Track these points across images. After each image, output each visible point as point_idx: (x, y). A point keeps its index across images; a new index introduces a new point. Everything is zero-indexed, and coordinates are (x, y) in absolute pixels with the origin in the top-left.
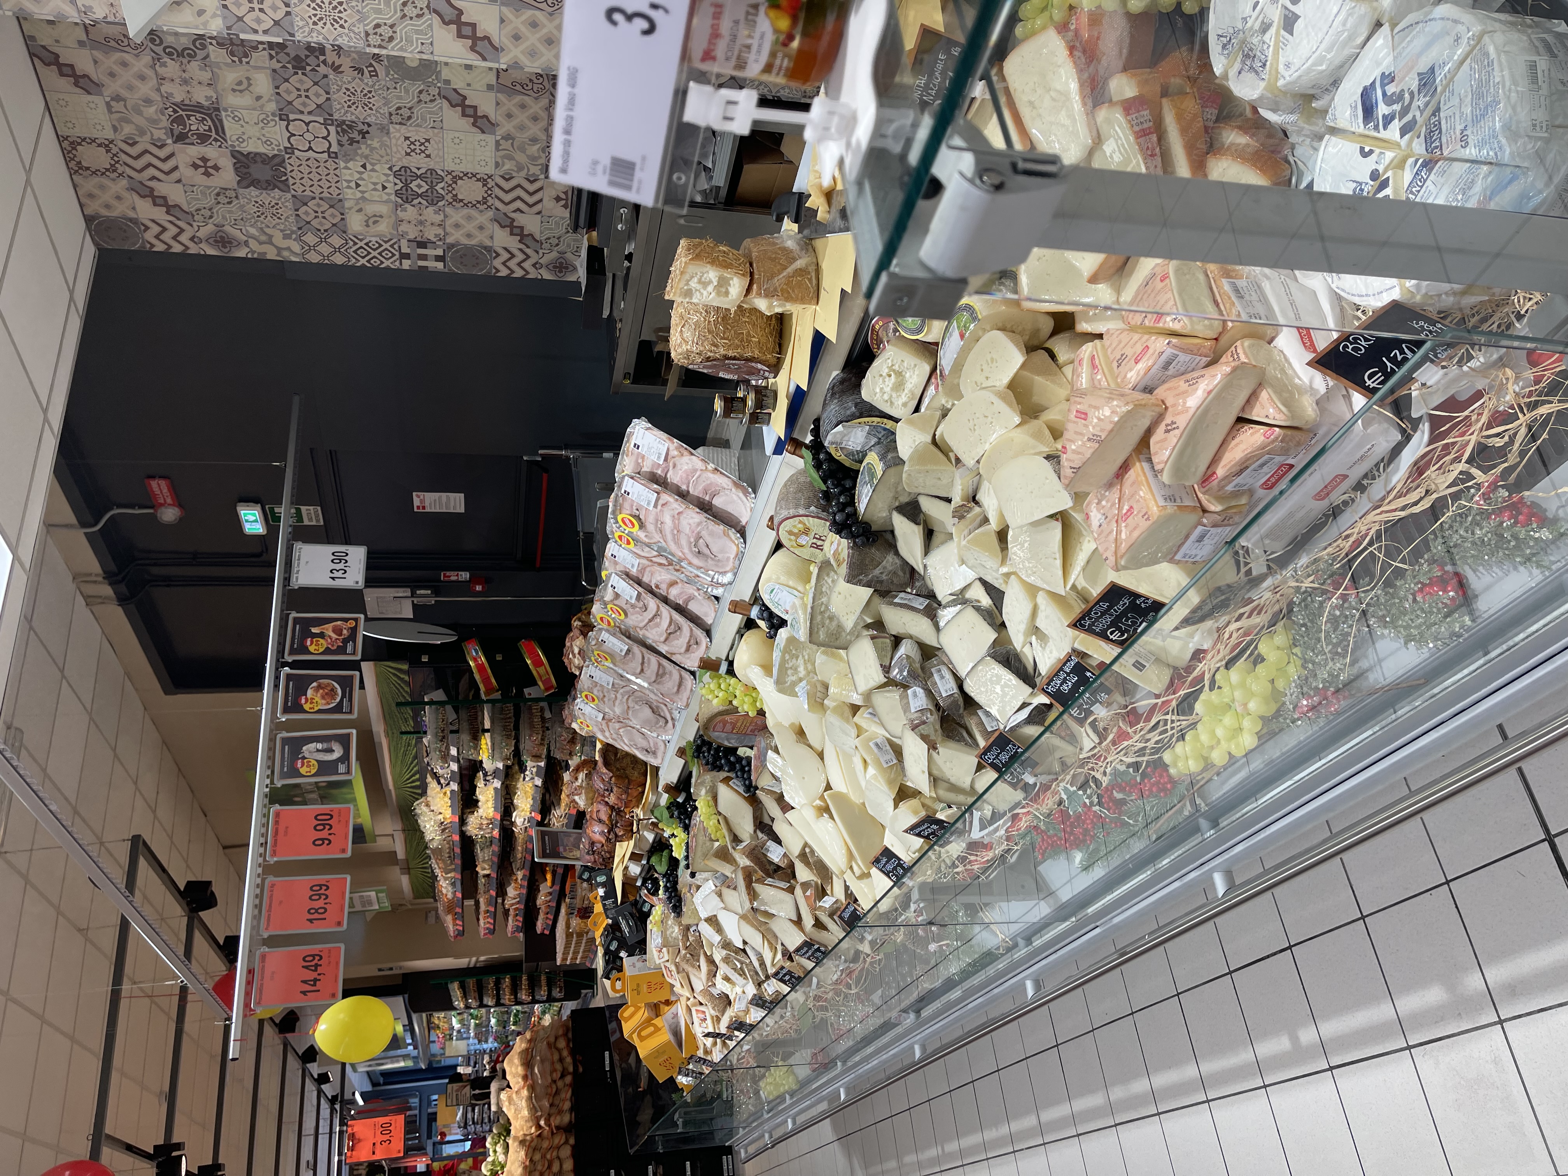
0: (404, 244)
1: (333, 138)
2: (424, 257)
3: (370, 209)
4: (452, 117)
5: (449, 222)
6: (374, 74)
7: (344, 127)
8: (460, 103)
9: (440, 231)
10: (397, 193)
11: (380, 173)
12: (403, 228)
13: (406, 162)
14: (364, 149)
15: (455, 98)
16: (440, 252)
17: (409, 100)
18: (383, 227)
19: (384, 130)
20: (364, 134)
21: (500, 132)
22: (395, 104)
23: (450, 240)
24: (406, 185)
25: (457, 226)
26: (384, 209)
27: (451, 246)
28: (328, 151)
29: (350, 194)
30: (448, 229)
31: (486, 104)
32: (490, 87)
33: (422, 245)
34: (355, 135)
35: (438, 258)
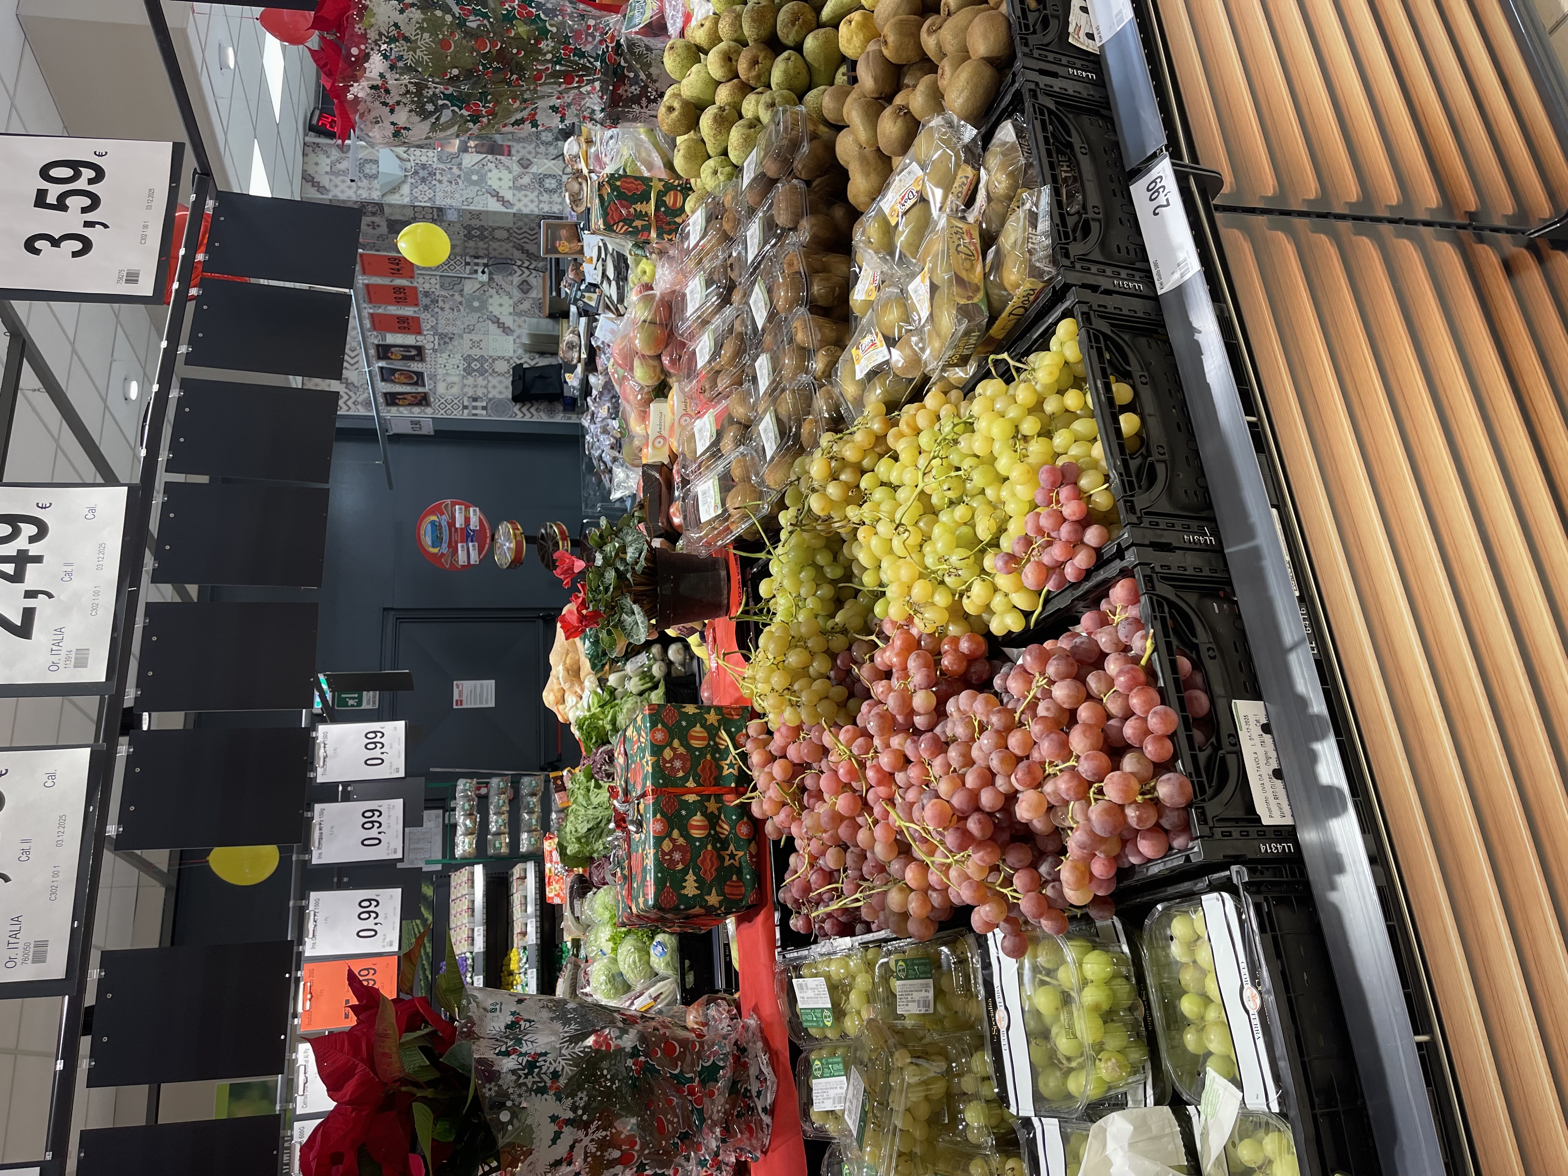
0: (466, 399)
1: (436, 342)
2: (475, 408)
3: (450, 379)
4: (493, 328)
5: (490, 385)
6: (459, 310)
7: (442, 336)
8: (497, 322)
9: (485, 391)
10: (464, 370)
11: (457, 359)
12: (466, 389)
13: (469, 353)
14: (450, 347)
15: (495, 320)
16: (484, 404)
17: (473, 322)
18: (455, 390)
19: (461, 337)
20: (451, 339)
21: (516, 334)
22: (467, 323)
23: (490, 396)
24: (469, 365)
25: (494, 387)
26: (456, 379)
27: (490, 400)
28: (433, 349)
29: (441, 371)
30: (490, 389)
31: (509, 321)
32: (510, 314)
33: (475, 400)
34: (447, 340)
35: (484, 408)
